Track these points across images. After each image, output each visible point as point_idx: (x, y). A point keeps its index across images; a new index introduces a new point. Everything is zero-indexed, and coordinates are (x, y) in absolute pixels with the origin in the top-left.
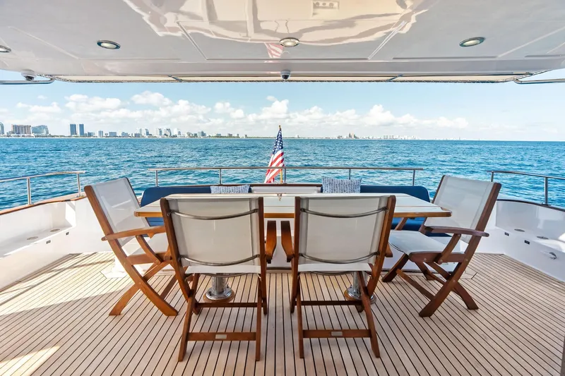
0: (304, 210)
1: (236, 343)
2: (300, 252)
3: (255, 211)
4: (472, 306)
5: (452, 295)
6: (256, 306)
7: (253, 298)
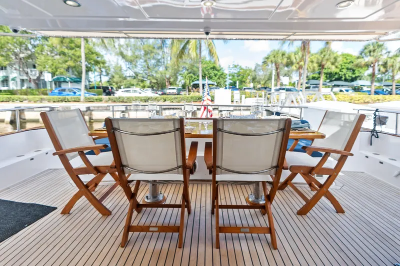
0: (220, 130)
1: (163, 234)
2: (217, 165)
3: (177, 130)
4: (339, 210)
5: (324, 199)
6: (180, 207)
7: (179, 201)
